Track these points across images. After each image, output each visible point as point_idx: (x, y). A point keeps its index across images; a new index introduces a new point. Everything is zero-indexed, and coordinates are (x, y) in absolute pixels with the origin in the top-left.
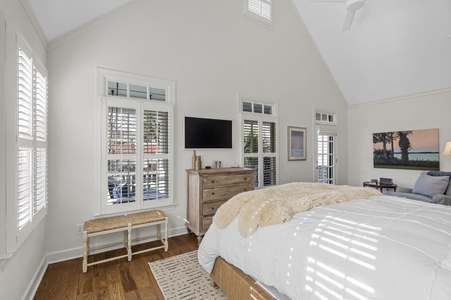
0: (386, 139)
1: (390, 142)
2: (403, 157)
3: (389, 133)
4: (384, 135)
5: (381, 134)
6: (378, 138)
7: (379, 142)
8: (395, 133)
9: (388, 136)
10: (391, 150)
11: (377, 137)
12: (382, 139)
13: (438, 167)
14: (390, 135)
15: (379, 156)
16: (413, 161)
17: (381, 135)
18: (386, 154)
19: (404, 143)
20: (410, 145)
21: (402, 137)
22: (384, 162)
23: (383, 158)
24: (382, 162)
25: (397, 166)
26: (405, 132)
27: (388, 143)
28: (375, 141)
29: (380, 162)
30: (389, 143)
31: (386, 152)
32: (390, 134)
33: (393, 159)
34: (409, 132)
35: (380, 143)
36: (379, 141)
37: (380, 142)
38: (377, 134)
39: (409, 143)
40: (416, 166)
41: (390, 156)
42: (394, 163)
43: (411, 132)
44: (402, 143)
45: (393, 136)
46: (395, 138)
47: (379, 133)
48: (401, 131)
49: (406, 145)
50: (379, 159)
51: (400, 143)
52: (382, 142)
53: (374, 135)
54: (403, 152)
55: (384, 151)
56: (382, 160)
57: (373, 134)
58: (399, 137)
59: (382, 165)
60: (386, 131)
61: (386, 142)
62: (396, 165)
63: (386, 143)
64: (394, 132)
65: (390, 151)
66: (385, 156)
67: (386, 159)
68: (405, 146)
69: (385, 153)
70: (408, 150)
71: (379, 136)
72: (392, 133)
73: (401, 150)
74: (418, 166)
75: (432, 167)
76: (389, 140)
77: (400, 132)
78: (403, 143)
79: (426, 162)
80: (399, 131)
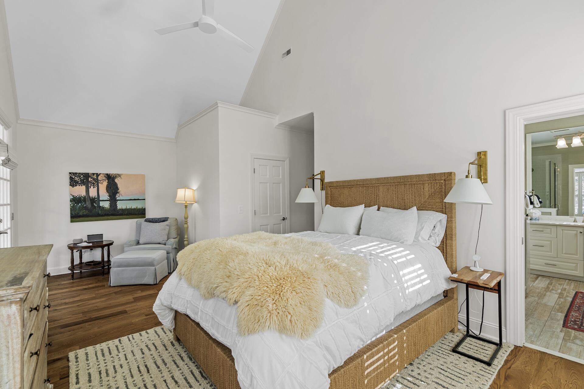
0: (90, 182)
1: (95, 187)
2: (111, 205)
3: (94, 174)
4: (87, 176)
5: (82, 174)
6: (78, 180)
7: (79, 186)
8: (101, 175)
9: (92, 178)
10: (96, 196)
11: (76, 178)
12: (83, 181)
13: (145, 214)
14: (95, 177)
15: (80, 204)
16: (122, 210)
17: (82, 176)
18: (89, 202)
19: (112, 188)
20: (119, 191)
21: (110, 181)
22: (85, 212)
23: (86, 208)
24: (84, 213)
25: (104, 216)
26: (113, 175)
27: (92, 187)
28: (73, 183)
29: (81, 213)
30: (93, 187)
31: (89, 200)
32: (95, 175)
33: (99, 208)
34: (117, 175)
35: (80, 186)
36: (79, 184)
37: (81, 185)
38: (76, 173)
39: (118, 189)
40: (125, 215)
41: (94, 204)
42: (100, 213)
43: (119, 175)
44: (109, 188)
45: (99, 178)
46: (101, 182)
47: (79, 173)
48: (108, 173)
49: (115, 191)
50: (79, 210)
51: (108, 188)
52: (84, 185)
53: (70, 175)
54: (111, 200)
55: (86, 197)
56: (84, 211)
57: (70, 173)
58: (107, 181)
59: (84, 218)
60: (90, 171)
61: (89, 185)
62: (102, 216)
63: (89, 187)
64: (100, 174)
65: (95, 198)
66: (88, 204)
67: (89, 208)
68: (114, 191)
69: (88, 201)
70: (117, 196)
71: (80, 176)
72: (98, 175)
73: (109, 196)
74: (127, 215)
75: (141, 214)
76: (94, 184)
77: (107, 174)
78: (111, 188)
79: (134, 209)
80: (106, 173)
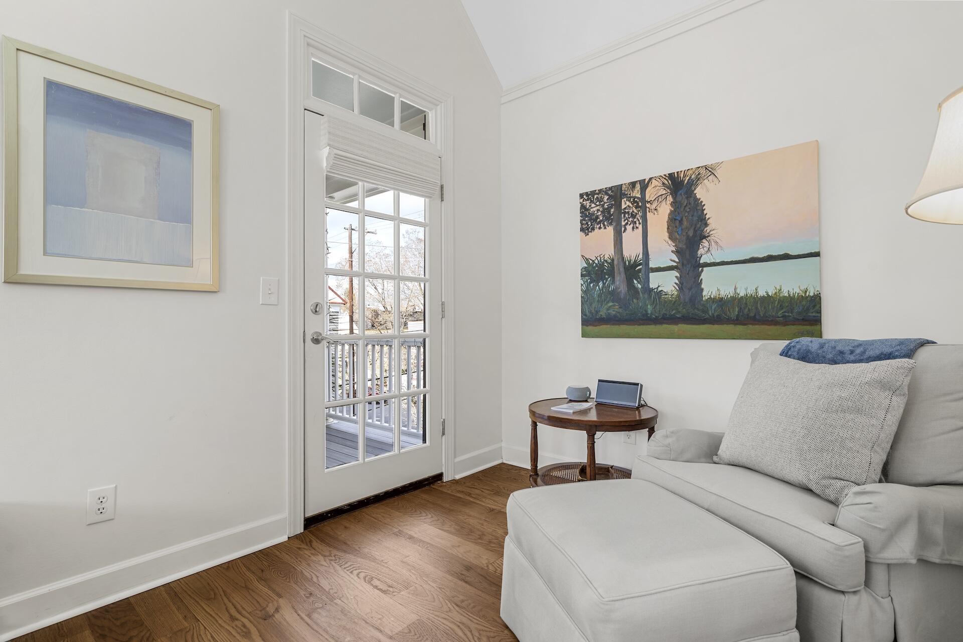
0: (625, 213)
1: (637, 225)
2: (682, 285)
3: (633, 184)
4: (616, 193)
5: (604, 191)
6: (598, 210)
7: (600, 228)
8: (654, 182)
9: (629, 198)
10: (641, 256)
11: (593, 205)
12: (609, 212)
13: (816, 321)
14: (637, 193)
15: (601, 284)
16: (721, 302)
17: (606, 197)
18: (623, 275)
19: (685, 223)
20: (708, 229)
21: (679, 198)
22: (613, 309)
23: (613, 295)
24: (611, 311)
25: (661, 323)
26: (690, 172)
27: (629, 228)
28: (588, 223)
29: (603, 313)
30: (633, 228)
31: (622, 269)
32: (638, 186)
33: (646, 296)
34: (703, 171)
35: (602, 229)
36: (600, 222)
37: (604, 225)
38: (593, 193)
39: (703, 220)
40: (729, 321)
41: (635, 282)
42: (649, 312)
43: (710, 170)
44: (677, 222)
45: (650, 194)
46: (653, 207)
47: (600, 191)
48: (674, 170)
49: (695, 231)
50: (598, 301)
51: (674, 222)
52: (611, 224)
53: (582, 200)
54: (683, 265)
55: (616, 262)
56: (611, 304)
57: (581, 196)
58: (670, 199)
59: (609, 326)
60: (623, 179)
61: (623, 223)
62: (656, 321)
63: (623, 229)
64: (651, 179)
65: (636, 264)
66: (620, 283)
67: (622, 297)
68: (691, 233)
69: (620, 274)
70: (701, 251)
71: (600, 200)
72: (644, 185)
73: (678, 252)
74: (737, 321)
75: (795, 322)
76: (633, 216)
77: (671, 176)
78: (681, 222)
79: (767, 299)
80: (667, 173)
